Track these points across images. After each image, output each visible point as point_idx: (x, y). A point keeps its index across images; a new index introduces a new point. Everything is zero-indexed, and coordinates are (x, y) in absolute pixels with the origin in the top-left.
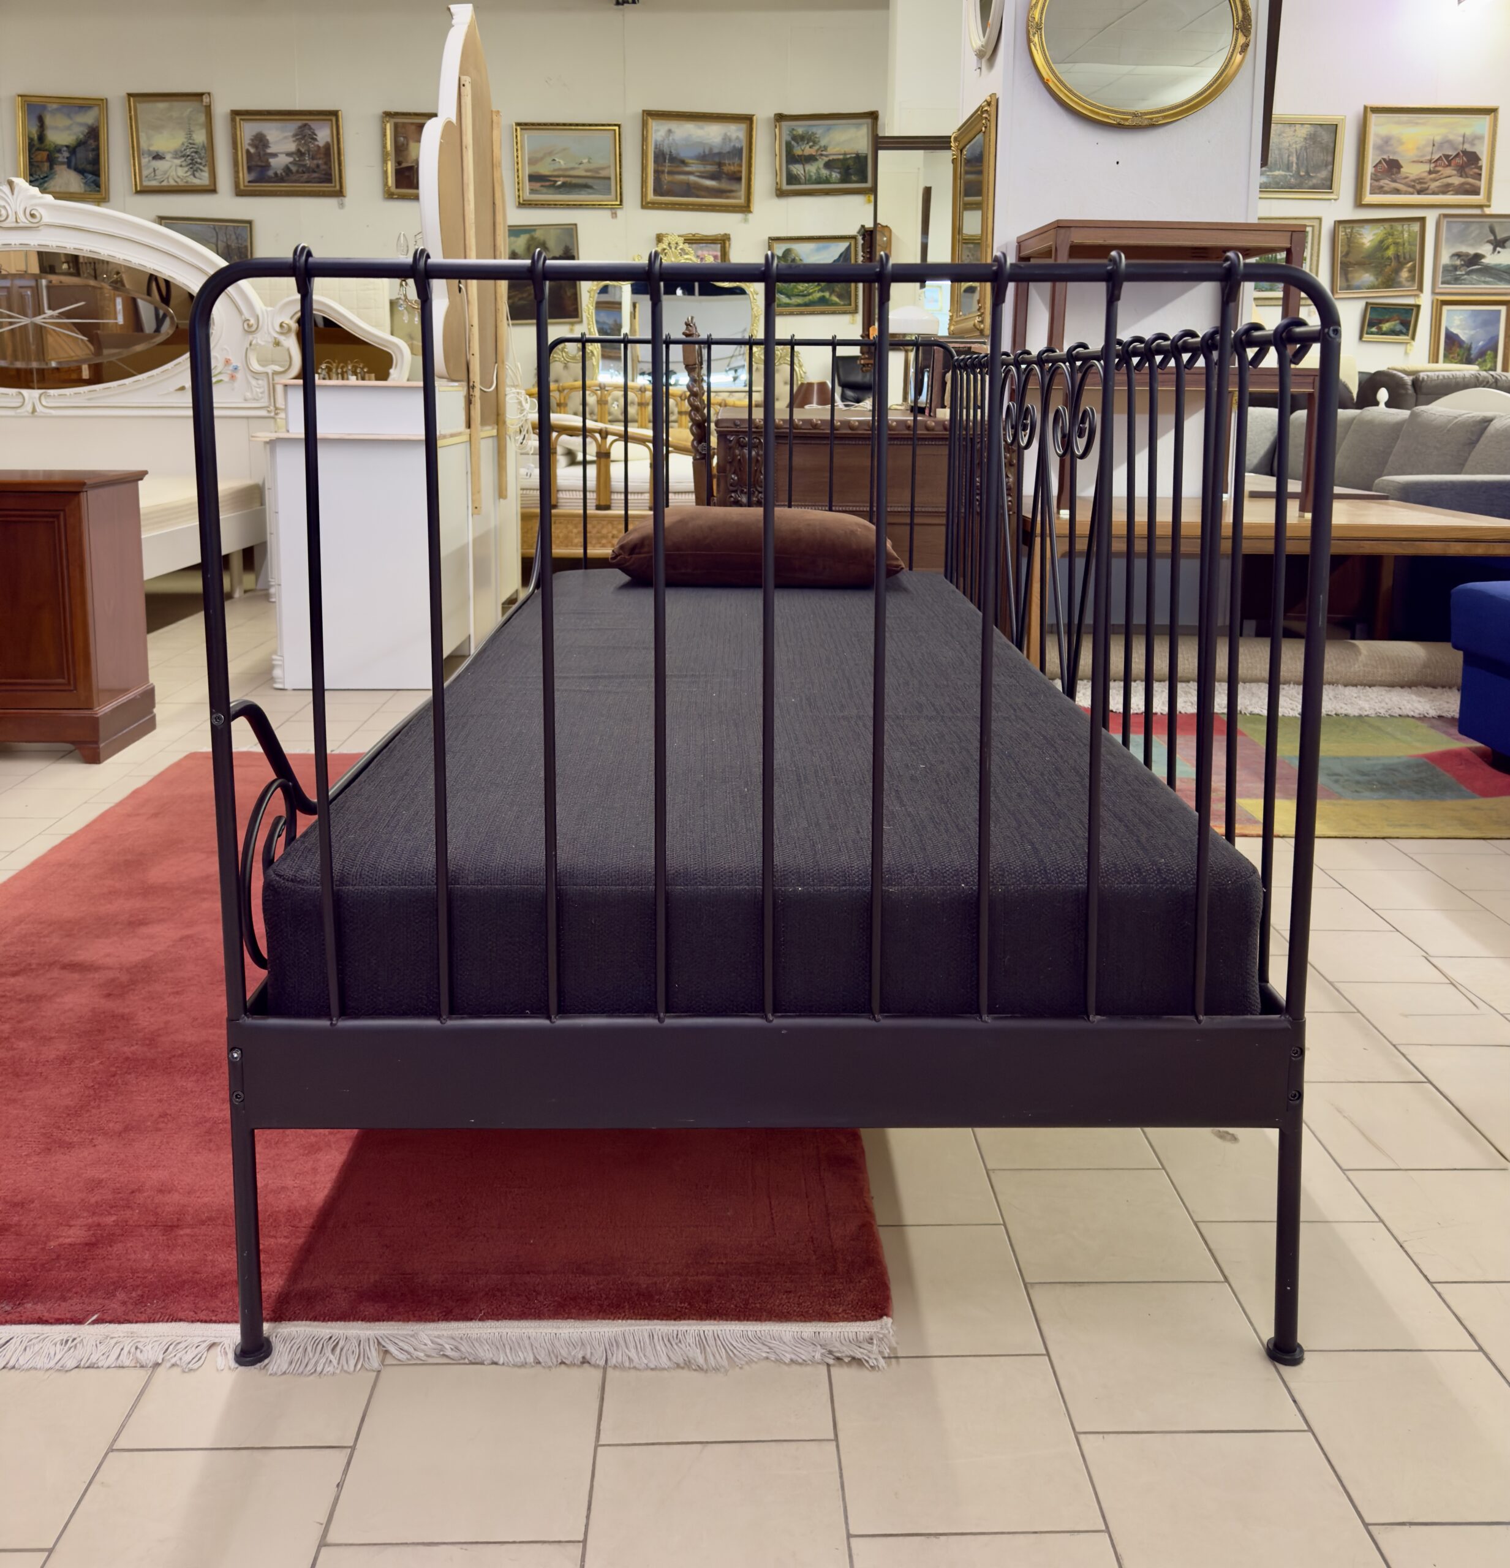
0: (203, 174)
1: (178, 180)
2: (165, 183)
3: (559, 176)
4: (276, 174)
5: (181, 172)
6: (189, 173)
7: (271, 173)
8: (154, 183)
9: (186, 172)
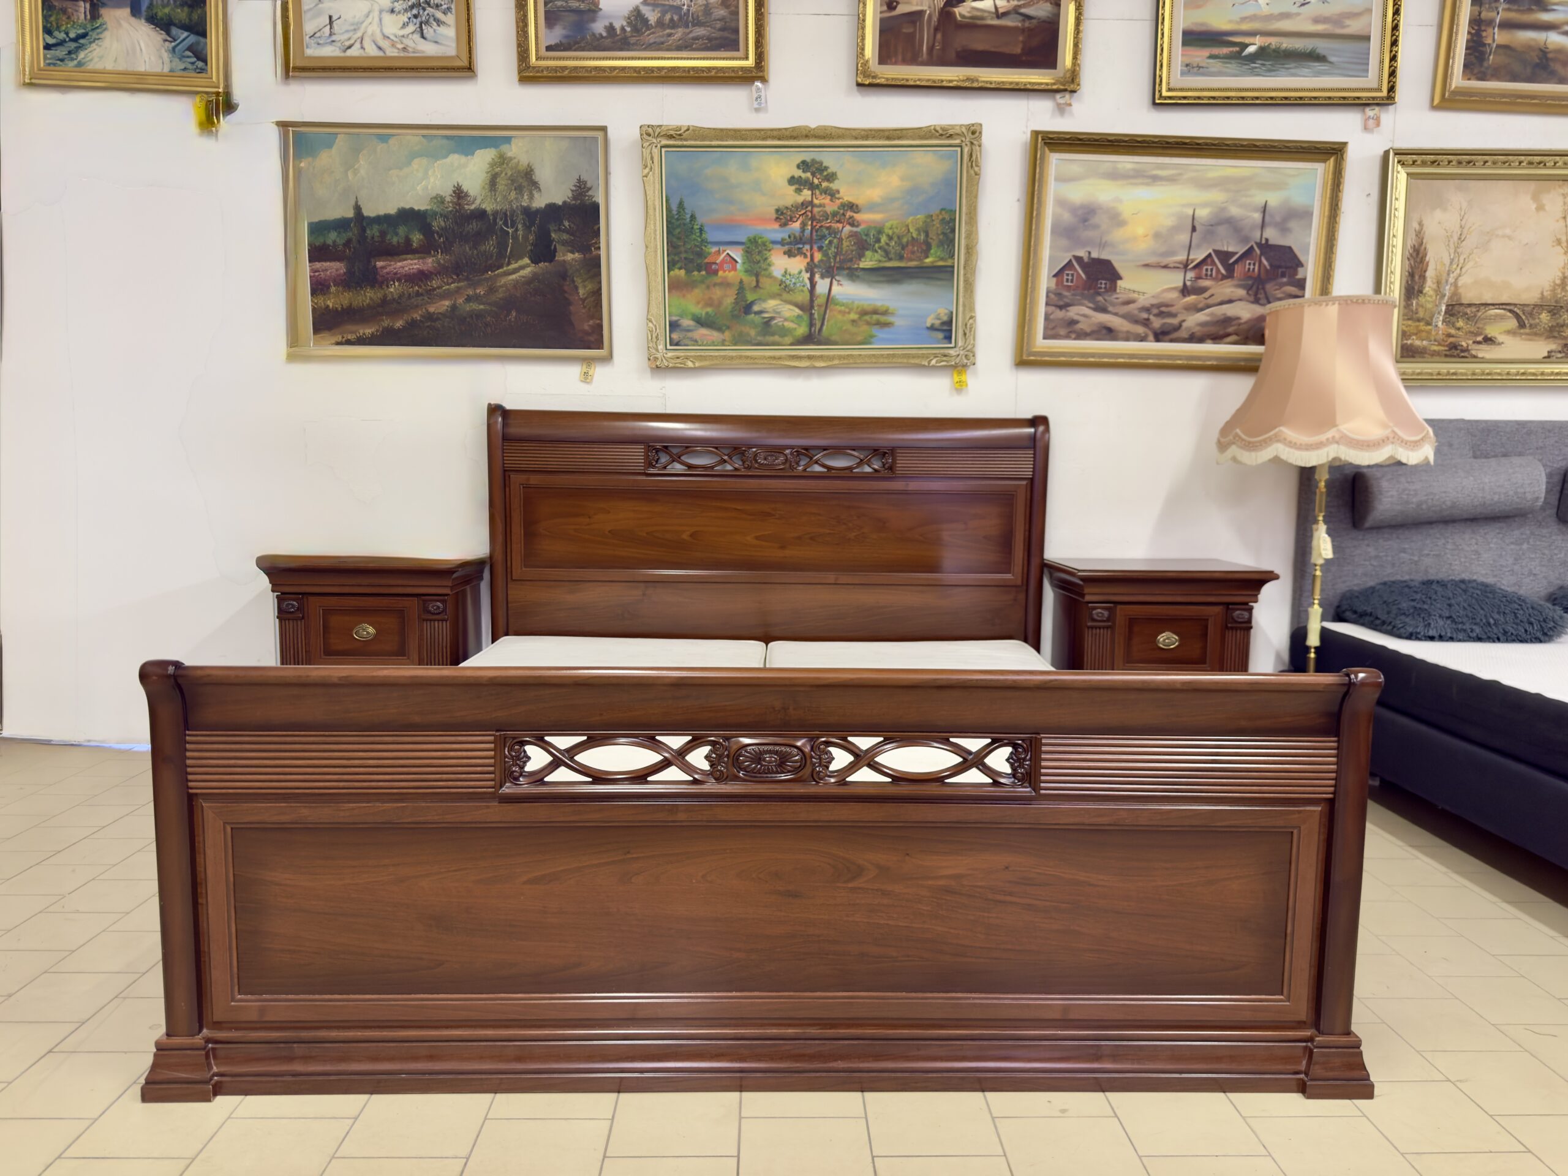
0: (442, 30)
1: (385, 44)
2: (354, 52)
3: (1253, 34)
4: (611, 29)
5: (393, 25)
6: (411, 28)
7: (599, 27)
8: (329, 51)
9: (405, 25)
